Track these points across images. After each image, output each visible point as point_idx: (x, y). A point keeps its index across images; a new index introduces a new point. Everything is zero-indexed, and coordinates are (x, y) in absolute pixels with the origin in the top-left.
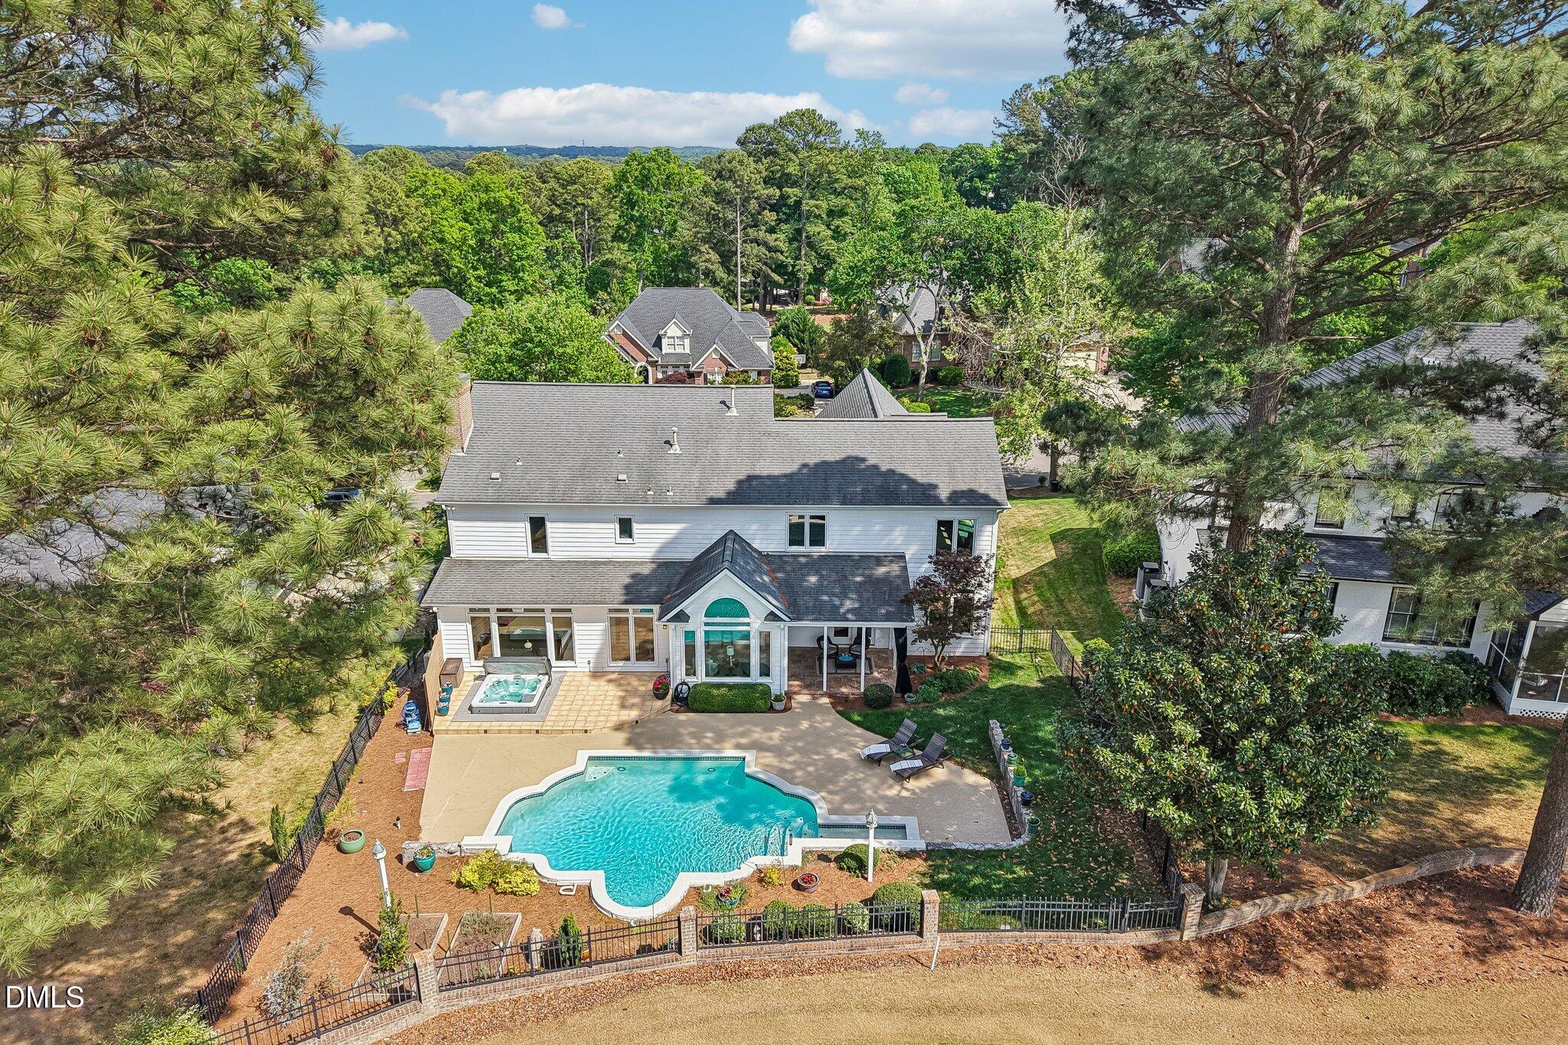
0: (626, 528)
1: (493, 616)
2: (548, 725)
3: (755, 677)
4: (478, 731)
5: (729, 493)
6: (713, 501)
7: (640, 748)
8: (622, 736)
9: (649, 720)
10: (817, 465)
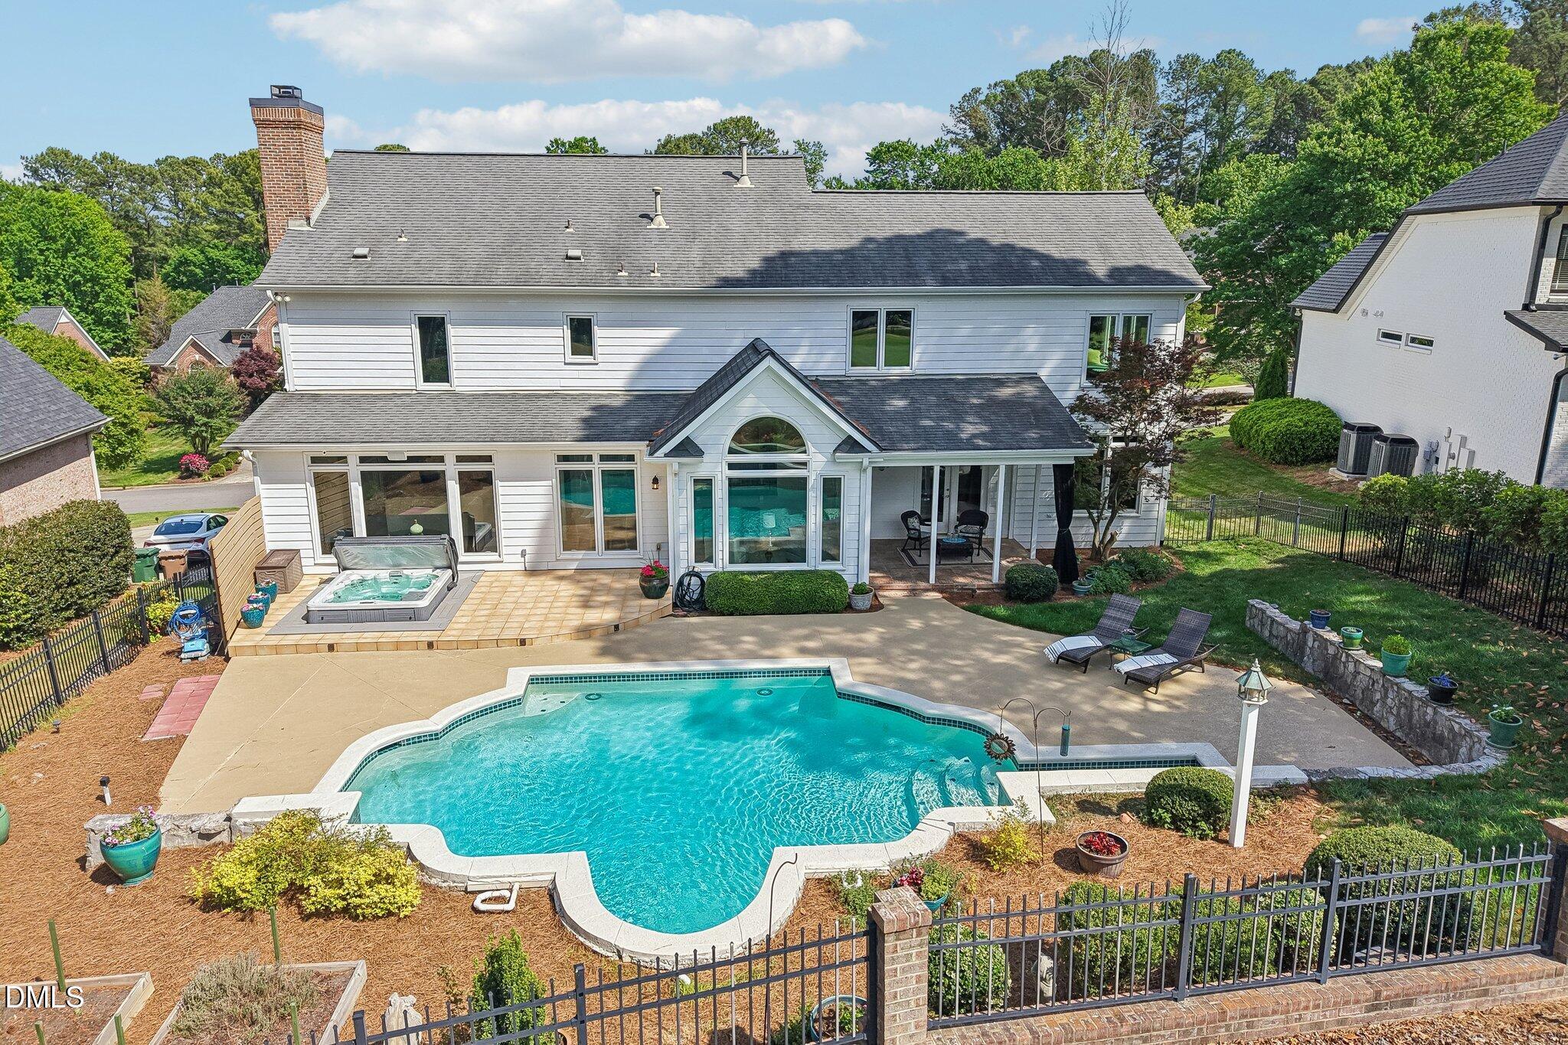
0: (582, 334)
1: (354, 470)
2: (451, 634)
3: (814, 561)
4: (315, 648)
5: (753, 272)
6: (727, 282)
7: (625, 658)
8: (589, 646)
9: (637, 623)
10: (889, 240)
